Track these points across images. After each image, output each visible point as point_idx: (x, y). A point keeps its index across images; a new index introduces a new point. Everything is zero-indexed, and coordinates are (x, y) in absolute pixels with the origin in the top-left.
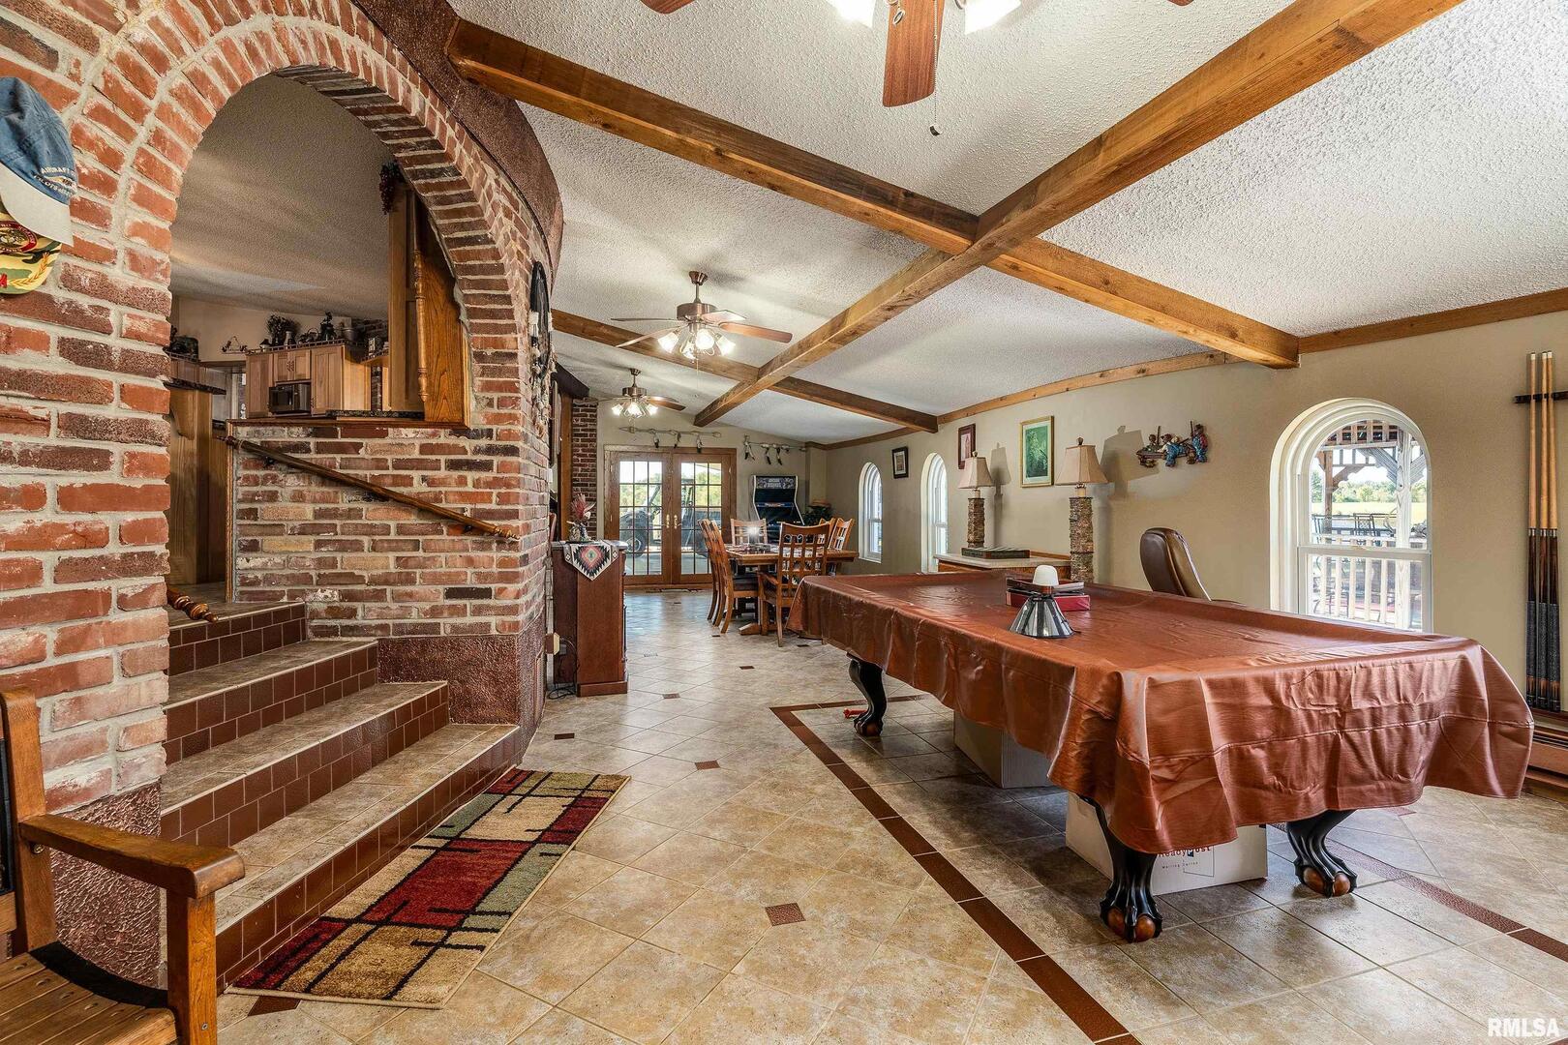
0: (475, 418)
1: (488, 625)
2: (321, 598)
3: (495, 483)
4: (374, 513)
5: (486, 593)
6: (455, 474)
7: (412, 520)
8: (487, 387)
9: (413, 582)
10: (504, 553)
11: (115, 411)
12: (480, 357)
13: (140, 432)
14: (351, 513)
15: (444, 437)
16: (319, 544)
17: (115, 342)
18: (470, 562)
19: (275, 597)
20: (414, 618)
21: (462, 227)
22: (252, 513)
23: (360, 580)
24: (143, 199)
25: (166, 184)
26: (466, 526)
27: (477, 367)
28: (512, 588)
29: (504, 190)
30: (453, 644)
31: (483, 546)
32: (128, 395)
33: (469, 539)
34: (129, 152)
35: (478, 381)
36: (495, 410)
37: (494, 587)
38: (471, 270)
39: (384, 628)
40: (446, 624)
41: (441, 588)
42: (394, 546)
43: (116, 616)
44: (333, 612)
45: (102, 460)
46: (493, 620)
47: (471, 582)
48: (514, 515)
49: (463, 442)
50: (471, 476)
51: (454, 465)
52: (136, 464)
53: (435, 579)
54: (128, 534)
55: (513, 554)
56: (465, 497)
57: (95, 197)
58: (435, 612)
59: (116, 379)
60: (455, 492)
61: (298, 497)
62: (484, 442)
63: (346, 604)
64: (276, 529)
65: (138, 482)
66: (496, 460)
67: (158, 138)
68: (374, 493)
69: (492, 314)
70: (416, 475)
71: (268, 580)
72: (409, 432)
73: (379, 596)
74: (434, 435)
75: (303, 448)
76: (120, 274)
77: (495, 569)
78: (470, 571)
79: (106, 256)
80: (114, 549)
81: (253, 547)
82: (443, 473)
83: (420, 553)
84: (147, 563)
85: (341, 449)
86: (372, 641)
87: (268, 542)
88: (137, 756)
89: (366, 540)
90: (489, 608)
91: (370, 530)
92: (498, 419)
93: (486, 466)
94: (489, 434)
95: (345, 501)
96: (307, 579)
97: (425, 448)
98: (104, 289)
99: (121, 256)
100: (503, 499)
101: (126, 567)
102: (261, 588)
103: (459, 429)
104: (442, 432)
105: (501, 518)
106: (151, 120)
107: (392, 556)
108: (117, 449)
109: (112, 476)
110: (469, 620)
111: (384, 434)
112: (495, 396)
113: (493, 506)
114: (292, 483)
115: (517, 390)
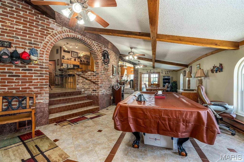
0: (95, 70)
1: (96, 94)
2: (83, 90)
3: (97, 78)
4: (87, 81)
5: (96, 91)
6: (93, 77)
7: (90, 82)
8: (96, 66)
9: (90, 89)
10: (97, 86)
11: (44, 72)
12: (95, 63)
13: (46, 74)
14: (85, 81)
15: (92, 73)
16: (82, 84)
17: (44, 67)
18: (94, 87)
19: (79, 90)
20: (90, 93)
21: (91, 49)
22: (78, 81)
23: (85, 88)
24: (46, 54)
25: (48, 53)
26: (94, 83)
27: (95, 64)
28: (98, 90)
29: (96, 43)
30: (93, 96)
31: (96, 85)
32: (45, 71)
33: (94, 84)
34: (45, 51)
35: (95, 66)
36: (97, 69)
37: (97, 90)
38: (93, 53)
39: (87, 94)
40: (93, 94)
41: (92, 90)
42: (88, 85)
43: (44, 89)
44: (84, 92)
45: (43, 76)
46: (97, 94)
47: (95, 89)
48: (98, 81)
49: (94, 73)
50: (95, 77)
51: (93, 76)
52: (46, 76)
53: (91, 89)
54: (45, 82)
55: (98, 86)
56: (94, 79)
57: (42, 55)
58: (91, 92)
59: (44, 70)
60: (93, 79)
61: (81, 79)
62: (96, 73)
63: (85, 91)
64: (79, 83)
65: (46, 78)
66: (97, 75)
67: (48, 49)
68: (87, 79)
69: (96, 58)
70: (90, 77)
71: (79, 88)
72: (89, 72)
73: (87, 90)
74: (91, 72)
75: (81, 74)
76: (44, 61)
77: (97, 88)
78: (94, 88)
79: (43, 60)
80: (44, 83)
81: (78, 85)
82: (92, 77)
83: (90, 86)
84: (47, 85)
85: (84, 74)
86: (86, 95)
87: (79, 84)
88: (46, 101)
89: (86, 84)
90: (96, 92)
91: (86, 83)
92: (97, 70)
93: (96, 76)
94: (96, 72)
95: (84, 80)
96: (81, 88)
97: (91, 74)
98: (43, 62)
99: (44, 59)
100: (98, 80)
101: (45, 85)
102: (78, 89)
103: (94, 72)
104: (92, 72)
105: (97, 82)
106: (47, 48)
107: (88, 86)
108: (44, 75)
109: (44, 77)
110: (94, 94)
111: (87, 73)
112: (97, 67)
113: (97, 80)
114: (81, 78)
115: (99, 67)
